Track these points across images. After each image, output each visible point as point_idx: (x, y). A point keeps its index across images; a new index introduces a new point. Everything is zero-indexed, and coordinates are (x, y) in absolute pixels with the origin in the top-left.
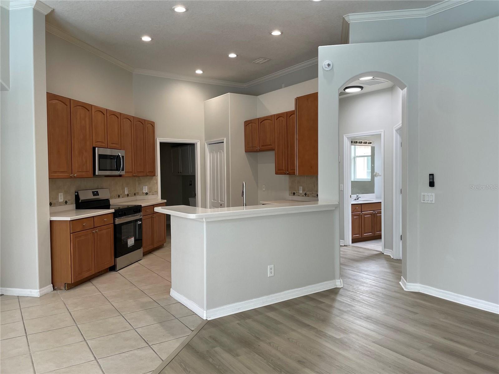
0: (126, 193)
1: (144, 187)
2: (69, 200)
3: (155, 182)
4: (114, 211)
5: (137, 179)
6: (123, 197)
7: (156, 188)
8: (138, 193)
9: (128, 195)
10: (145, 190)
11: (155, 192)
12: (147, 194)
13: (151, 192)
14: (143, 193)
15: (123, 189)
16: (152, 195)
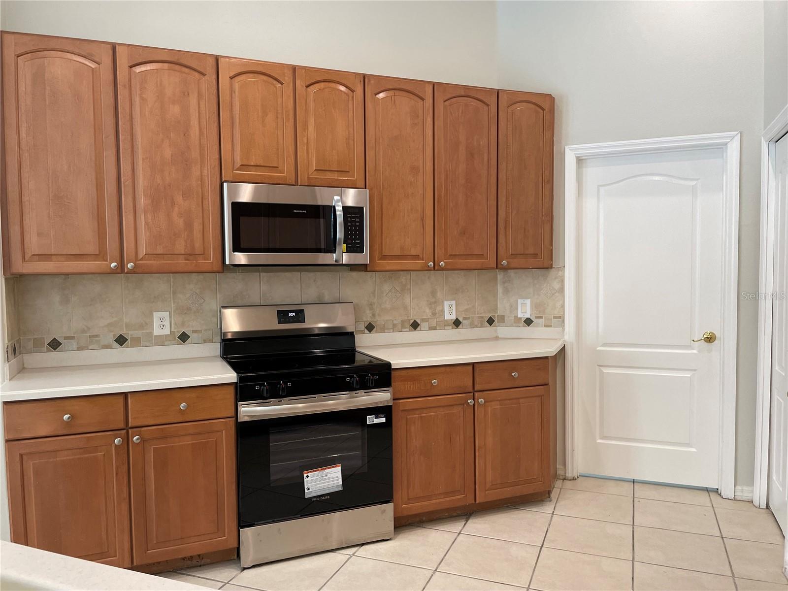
0: (450, 315)
1: (519, 301)
2: (194, 332)
3: (556, 286)
4: (235, 380)
5: (500, 276)
6: (431, 328)
7: (558, 305)
8: (502, 319)
9: (457, 323)
10: (525, 309)
11: (555, 317)
12: (528, 322)
13: (541, 317)
14: (517, 319)
15: (435, 304)
16: (545, 326)
